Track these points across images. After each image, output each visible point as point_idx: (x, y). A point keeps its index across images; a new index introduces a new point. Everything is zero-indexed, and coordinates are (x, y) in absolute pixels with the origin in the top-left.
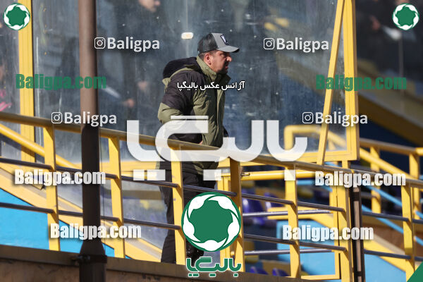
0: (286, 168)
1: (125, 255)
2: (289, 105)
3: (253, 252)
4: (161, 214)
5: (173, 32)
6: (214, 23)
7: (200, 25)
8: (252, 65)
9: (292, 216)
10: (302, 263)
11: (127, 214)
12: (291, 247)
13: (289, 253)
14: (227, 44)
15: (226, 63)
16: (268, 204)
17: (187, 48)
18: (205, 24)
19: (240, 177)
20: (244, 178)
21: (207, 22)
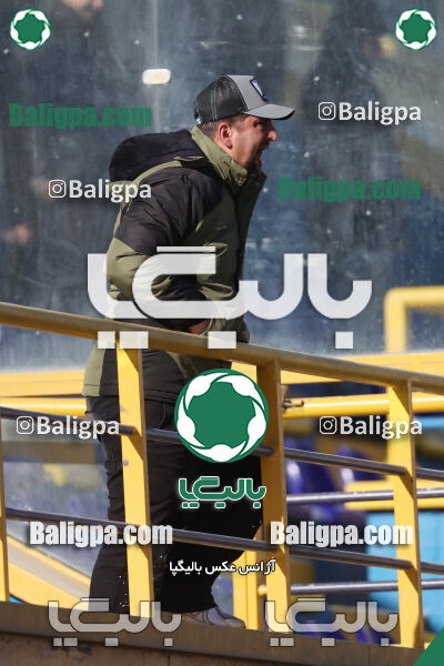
0: (390, 390)
1: (9, 594)
2: (398, 239)
3: (312, 587)
4: (93, 496)
5: (123, 67)
6: (220, 47)
7: (186, 52)
8: (308, 146)
9: (402, 502)
10: (426, 612)
11: (14, 498)
12: (401, 575)
13: (396, 589)
14: (265, 100)
15: (264, 143)
16: (347, 474)
17: (156, 106)
18: (200, 49)
19: (280, 409)
20: (290, 412)
21: (203, 43)
